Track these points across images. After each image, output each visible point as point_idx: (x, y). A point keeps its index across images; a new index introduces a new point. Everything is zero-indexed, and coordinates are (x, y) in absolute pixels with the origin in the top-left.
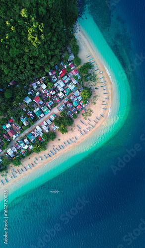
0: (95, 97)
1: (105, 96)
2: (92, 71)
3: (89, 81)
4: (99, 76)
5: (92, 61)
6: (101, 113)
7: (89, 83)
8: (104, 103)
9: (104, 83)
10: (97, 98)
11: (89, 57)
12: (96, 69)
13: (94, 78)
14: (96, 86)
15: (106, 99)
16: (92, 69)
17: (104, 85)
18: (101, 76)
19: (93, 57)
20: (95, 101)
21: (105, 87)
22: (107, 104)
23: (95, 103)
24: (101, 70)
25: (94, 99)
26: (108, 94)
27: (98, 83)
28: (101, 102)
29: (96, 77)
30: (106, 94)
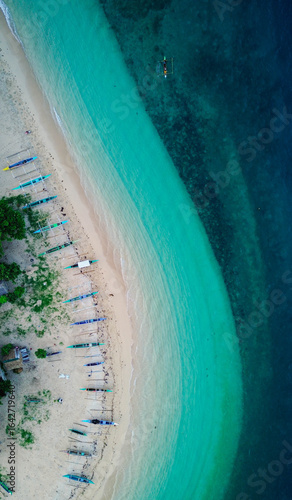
0: (34, 400)
1: (94, 405)
2: (30, 250)
3: (8, 306)
4: (71, 283)
5: (36, 193)
7: (7, 314)
8: (84, 443)
9: (93, 327)
10: (42, 409)
11: (24, 169)
12: (56, 237)
13: (39, 292)
14: (44, 337)
15: (95, 422)
16: (31, 239)
17: (95, 338)
18: (83, 284)
19: (47, 170)
20: (28, 425)
21: (99, 352)
22: (95, 452)
23: (27, 436)
24: (85, 251)
25: (26, 413)
26: (109, 395)
27: (57, 322)
28: (63, 434)
29: (49, 288)
30: (100, 393)
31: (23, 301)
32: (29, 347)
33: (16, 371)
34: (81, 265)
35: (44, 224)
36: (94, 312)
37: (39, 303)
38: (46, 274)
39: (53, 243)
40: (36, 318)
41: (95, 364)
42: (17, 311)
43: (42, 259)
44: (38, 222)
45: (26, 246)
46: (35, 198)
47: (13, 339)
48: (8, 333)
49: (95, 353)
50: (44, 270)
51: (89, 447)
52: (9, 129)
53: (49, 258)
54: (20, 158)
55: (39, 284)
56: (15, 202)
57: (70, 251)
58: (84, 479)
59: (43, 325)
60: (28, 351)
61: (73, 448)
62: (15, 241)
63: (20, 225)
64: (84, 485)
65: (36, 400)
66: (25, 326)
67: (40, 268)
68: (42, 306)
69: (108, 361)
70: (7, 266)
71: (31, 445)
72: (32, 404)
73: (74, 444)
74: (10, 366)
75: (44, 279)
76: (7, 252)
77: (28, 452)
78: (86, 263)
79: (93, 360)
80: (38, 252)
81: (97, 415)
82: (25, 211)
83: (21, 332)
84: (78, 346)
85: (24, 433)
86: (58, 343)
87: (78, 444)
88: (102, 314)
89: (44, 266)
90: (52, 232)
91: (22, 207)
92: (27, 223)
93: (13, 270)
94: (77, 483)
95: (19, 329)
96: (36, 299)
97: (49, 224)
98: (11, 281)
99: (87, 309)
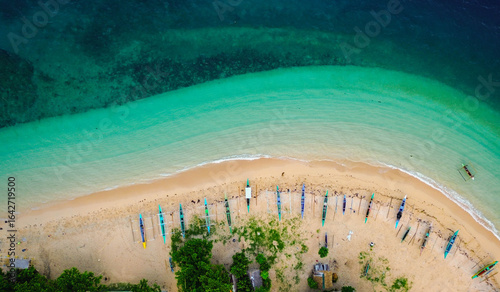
1: (383, 214)
2: (224, 240)
3: (272, 273)
4: (263, 210)
5: (172, 223)
6: (468, 269)
7: (279, 276)
8: (417, 231)
9: (309, 198)
10: (376, 264)
11: (148, 228)
12: (217, 213)
13: (266, 239)
14: (308, 246)
15: (399, 216)
16: (214, 237)
17: (320, 199)
18: (267, 199)
19: (154, 208)
20: (389, 281)
21: (334, 198)
22: (428, 223)
23: (399, 284)
24: (236, 189)
25: (377, 280)
26: (377, 197)
27: (297, 231)
28: (405, 249)
29: (264, 230)
30: (373, 205)
31: (270, 258)
32: (314, 263)
33: (335, 280)
34: (248, 195)
35: (203, 222)
36: (295, 194)
37: (275, 243)
38: (250, 230)
39: (222, 217)
40: (289, 249)
41: (344, 204)
42: (278, 265)
43: (235, 231)
44: (200, 228)
45: (220, 243)
46: (177, 225)
47: (304, 276)
48: (297, 279)
49: (334, 202)
50: (245, 232)
51: (423, 228)
52: (108, 234)
53: (235, 224)
54: (137, 230)
55: (257, 239)
56: (177, 244)
57: (233, 203)
58: (452, 238)
59: (297, 244)
60: (319, 264)
61: (420, 243)
62: (213, 251)
63: (199, 244)
64: (457, 240)
65: (366, 268)
66: (294, 261)
67: (243, 235)
68: (278, 241)
69: (344, 191)
70: (235, 264)
71: (408, 282)
72: (369, 272)
73: (416, 241)
74: (328, 284)
75: (254, 234)
76: (221, 262)
77: (414, 286)
78: (248, 191)
79: (341, 205)
80: (227, 234)
81: (394, 213)
82: (187, 237)
83: (300, 266)
84: (324, 216)
85: (396, 286)
86: (317, 234)
87: (418, 237)
88: (299, 188)
89: (242, 231)
90: (212, 216)
91: (183, 238)
92: (199, 237)
93: (239, 259)
94: (454, 246)
95: (296, 268)
96: (271, 245)
97: (204, 217)
98: (249, 265)
99: (290, 200)
